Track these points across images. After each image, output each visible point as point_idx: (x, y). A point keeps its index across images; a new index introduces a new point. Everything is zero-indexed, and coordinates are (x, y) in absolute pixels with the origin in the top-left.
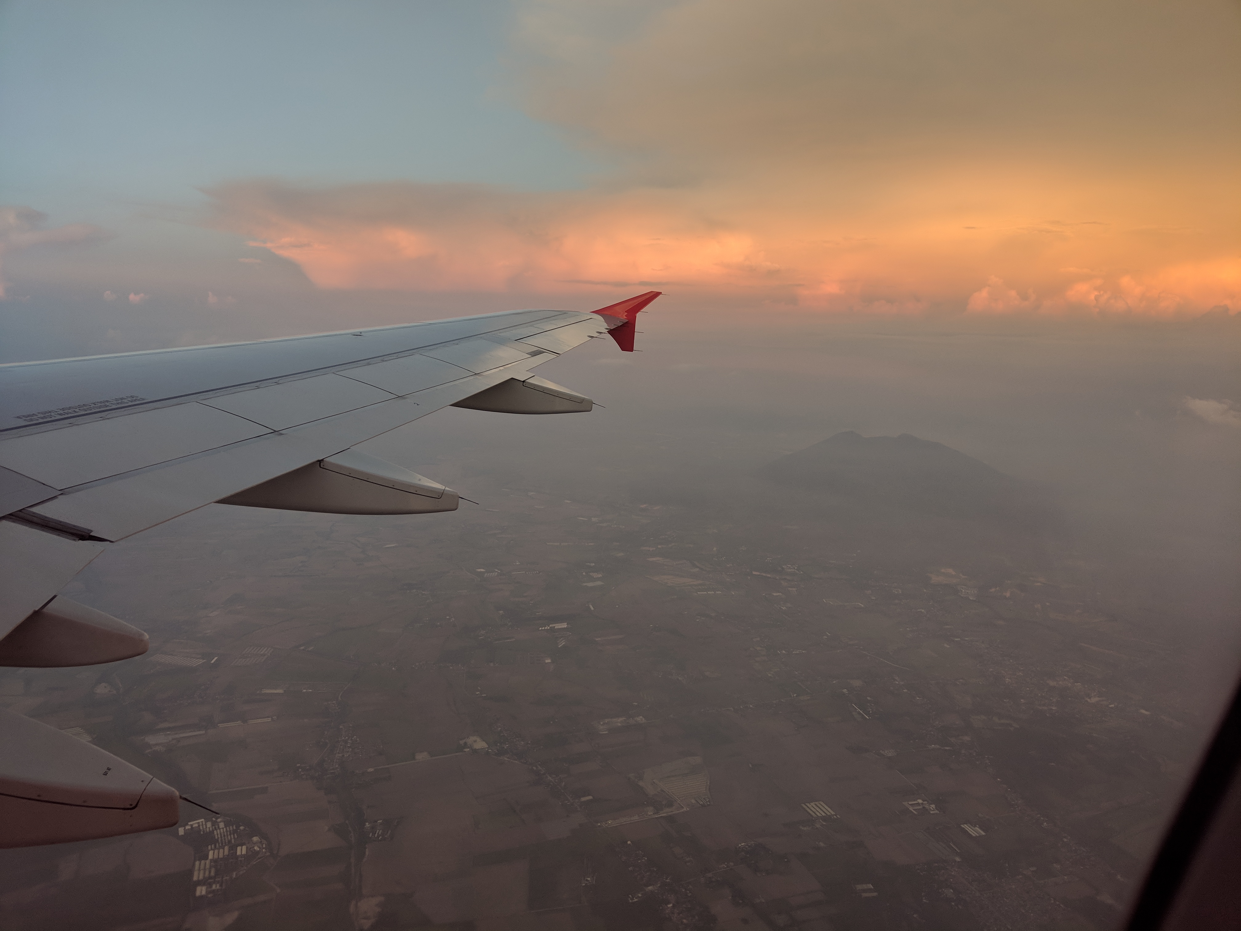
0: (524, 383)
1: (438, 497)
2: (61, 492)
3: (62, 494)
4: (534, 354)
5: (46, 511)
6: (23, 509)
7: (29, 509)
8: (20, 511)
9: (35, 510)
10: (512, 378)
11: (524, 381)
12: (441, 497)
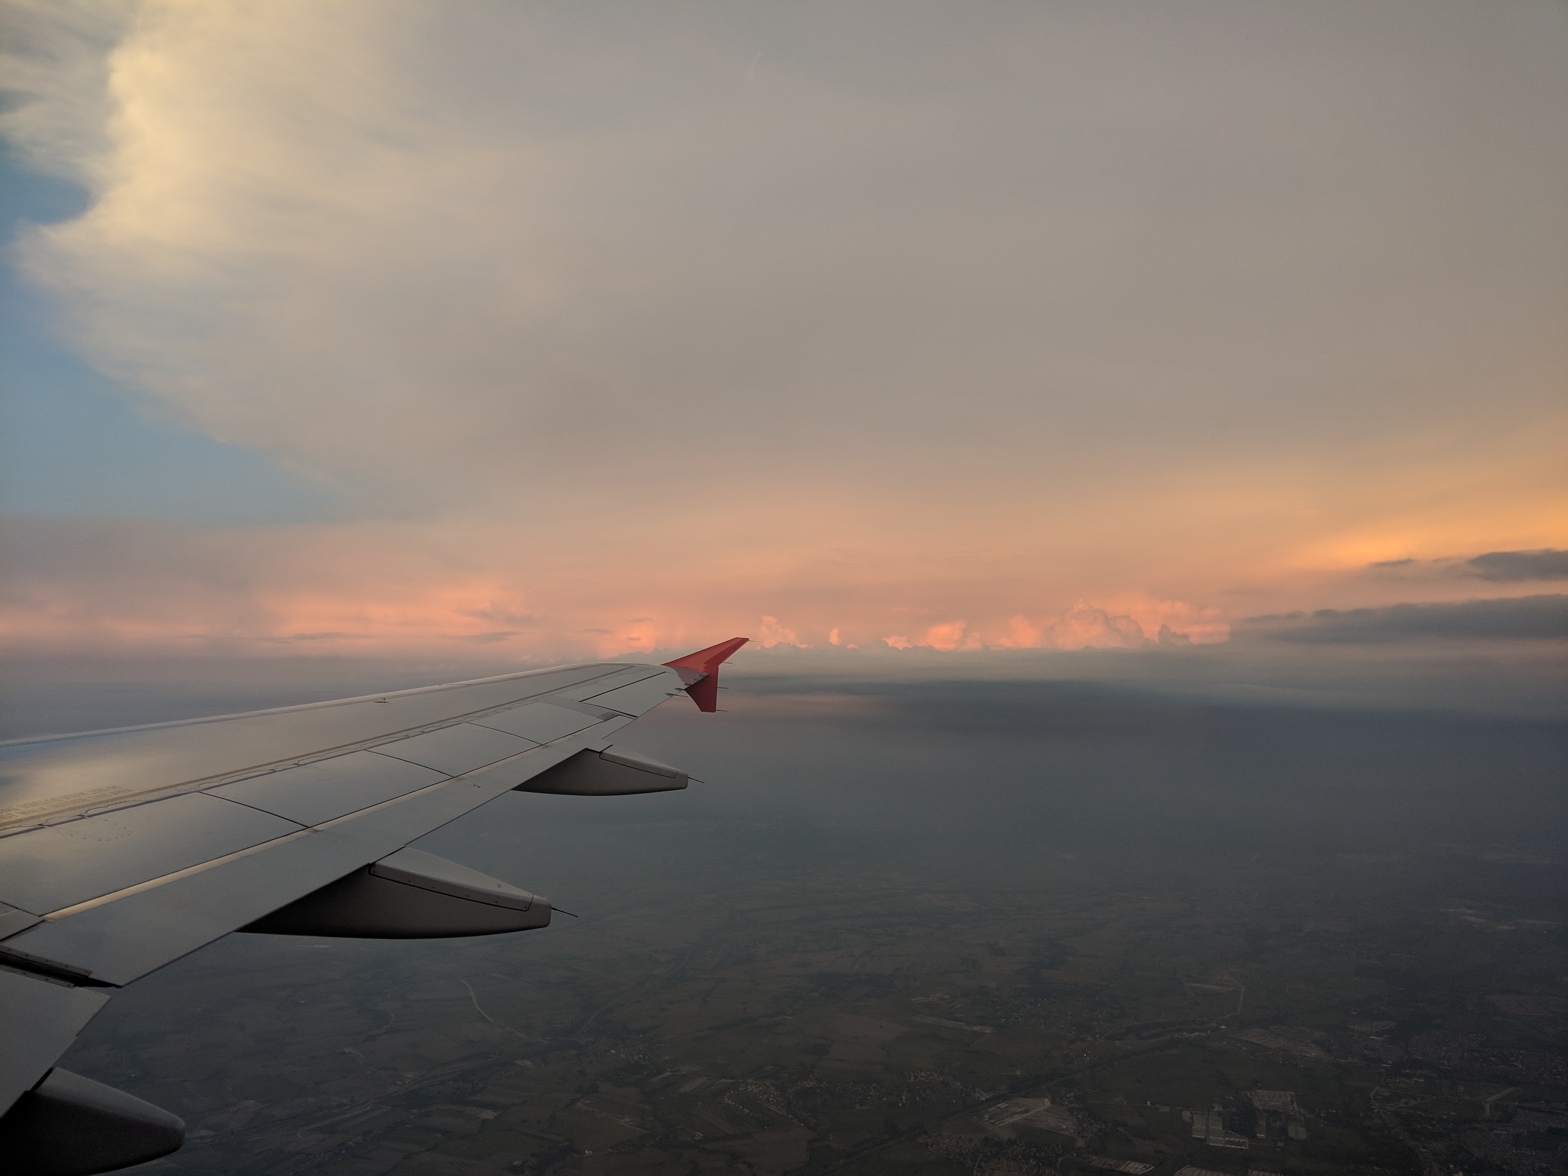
0: (601, 755)
1: (525, 909)
2: (42, 918)
4: (607, 718)
5: (24, 946)
9: (10, 945)
10: (586, 749)
11: (601, 753)
12: (528, 909)
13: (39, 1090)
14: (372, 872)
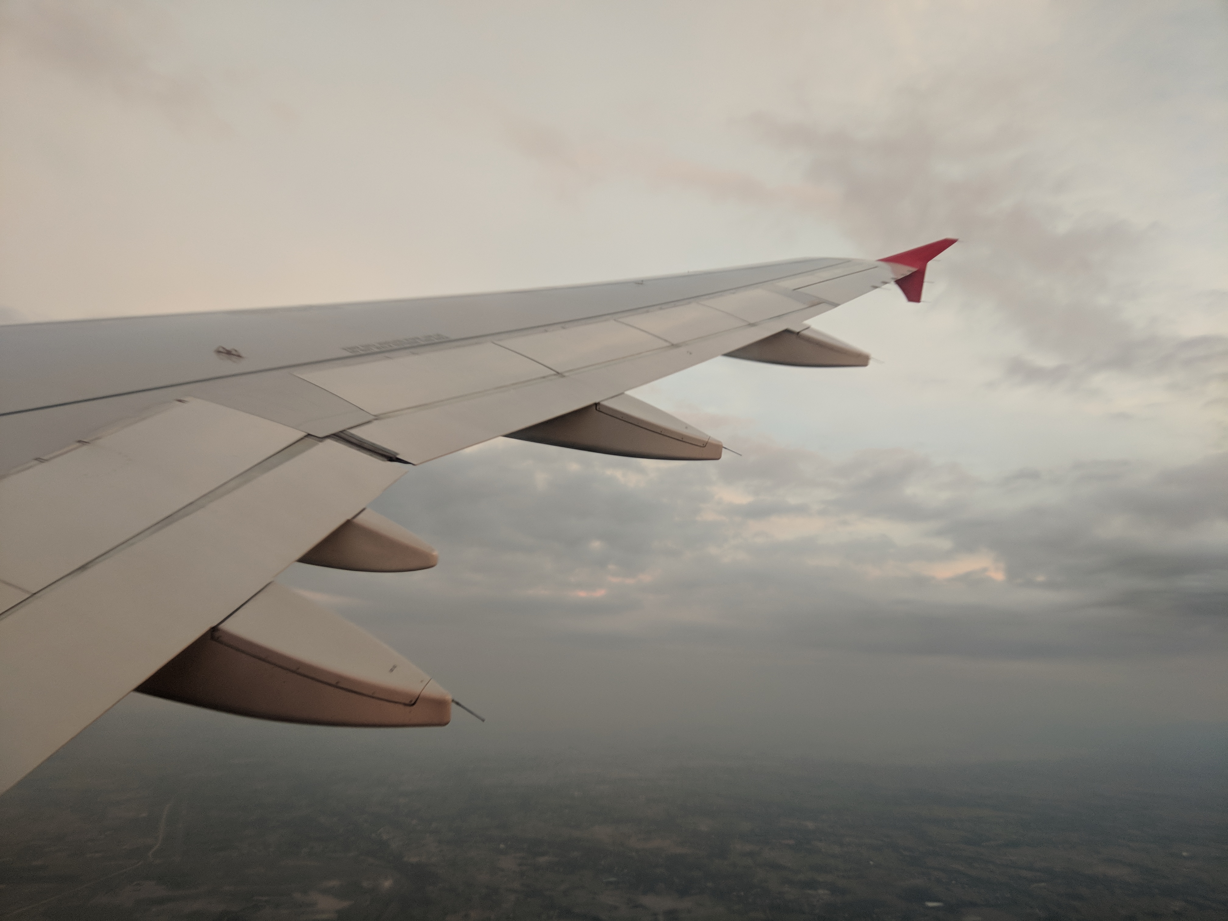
1: (703, 446)
2: (376, 418)
4: (813, 304)
5: (362, 433)
6: (344, 430)
7: (348, 430)
8: (342, 432)
9: (354, 432)
10: (787, 330)
11: (798, 333)
12: (705, 446)
13: (356, 520)
14: (598, 409)
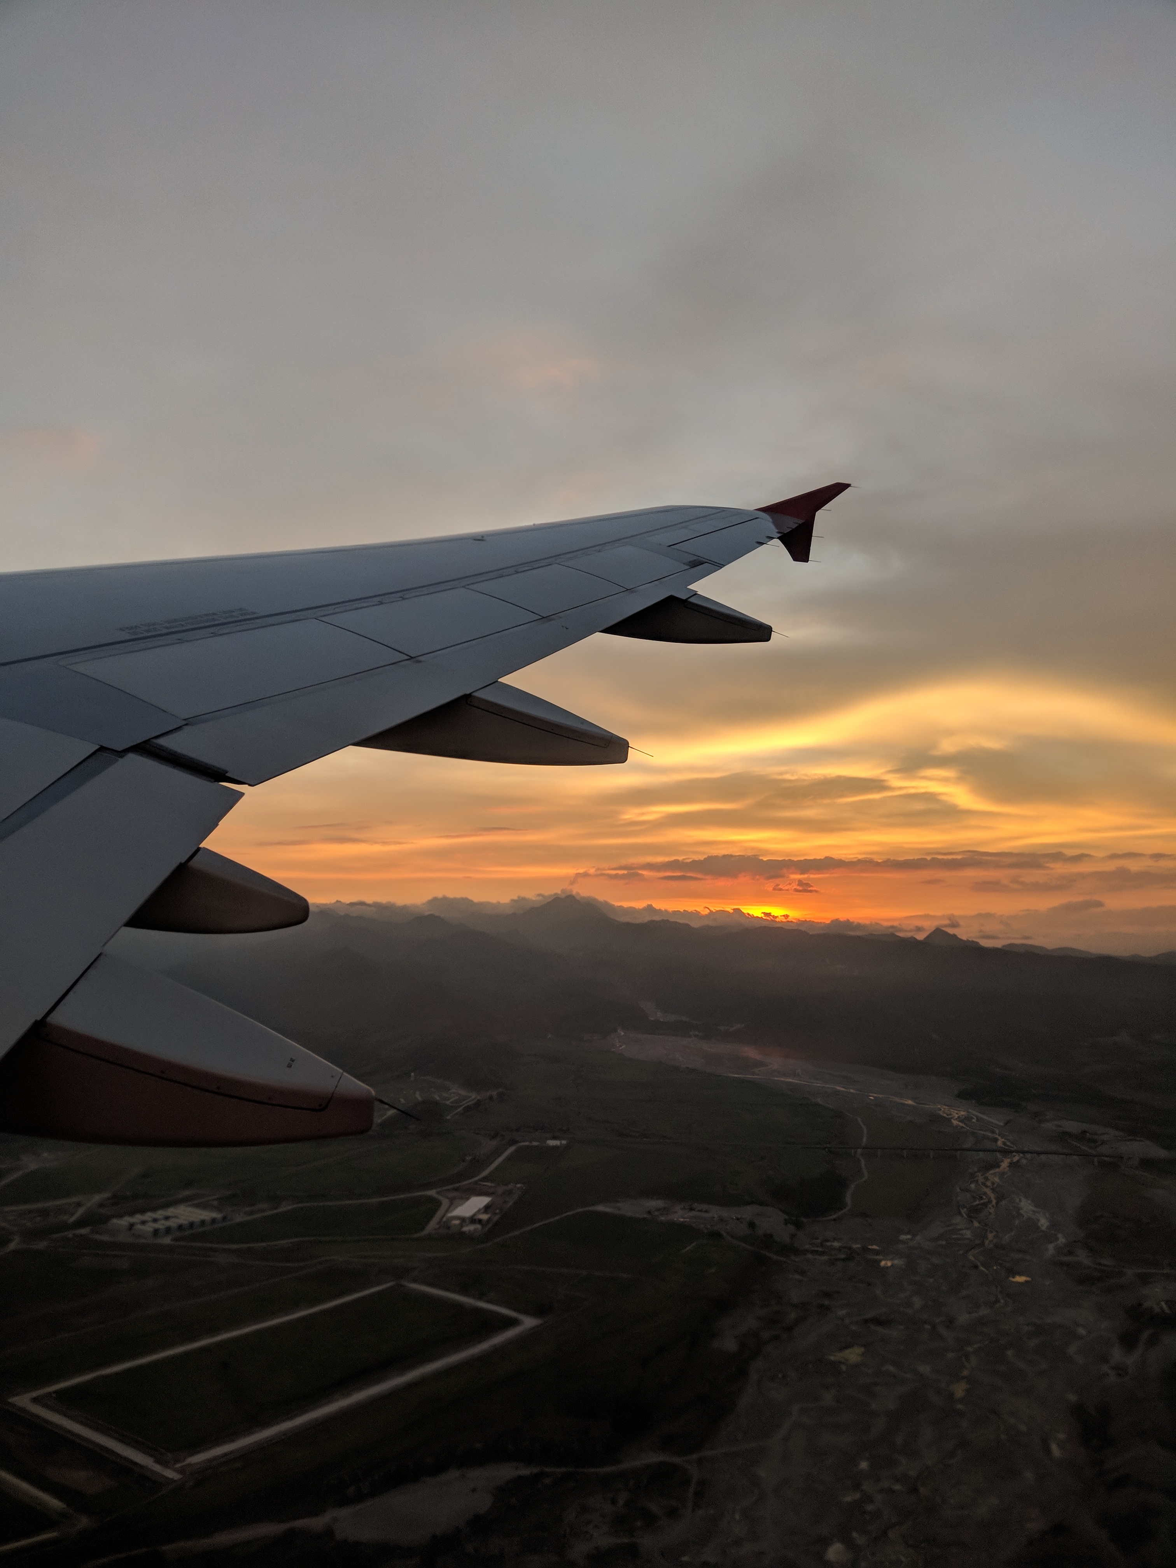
0: (685, 603)
1: (605, 746)
2: (184, 722)
3: (186, 725)
5: (173, 744)
6: (149, 740)
7: (155, 741)
8: (145, 742)
9: (162, 742)
10: (671, 596)
11: (684, 600)
12: (608, 745)
13: (191, 863)
14: (467, 700)
